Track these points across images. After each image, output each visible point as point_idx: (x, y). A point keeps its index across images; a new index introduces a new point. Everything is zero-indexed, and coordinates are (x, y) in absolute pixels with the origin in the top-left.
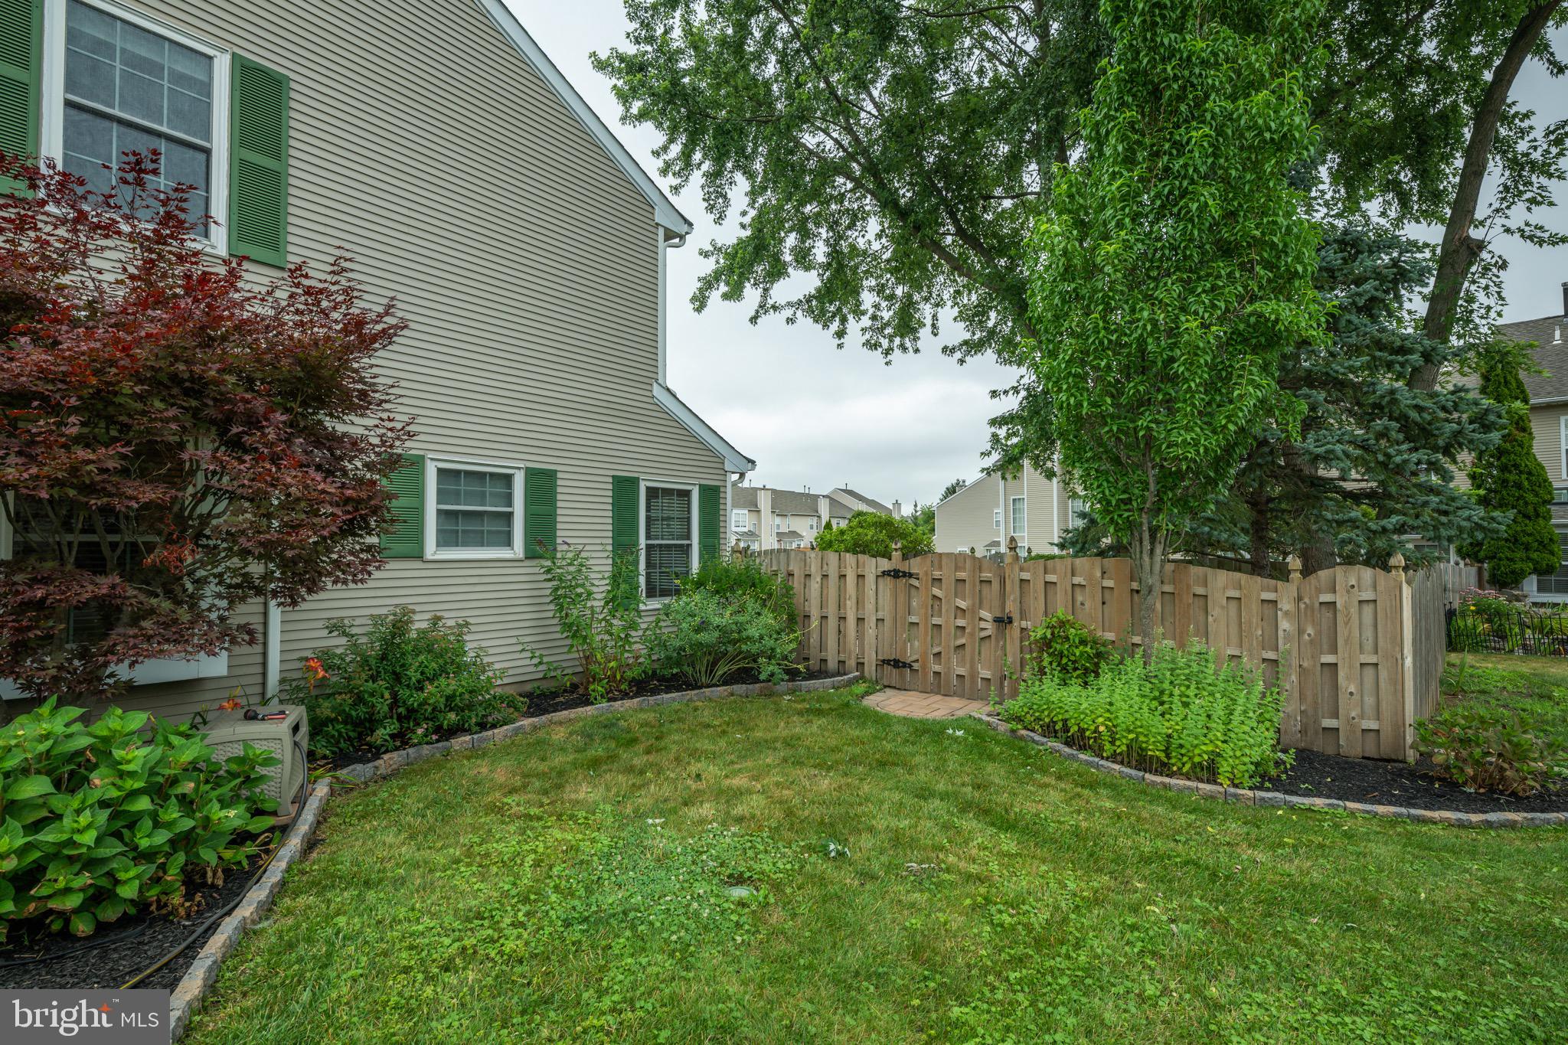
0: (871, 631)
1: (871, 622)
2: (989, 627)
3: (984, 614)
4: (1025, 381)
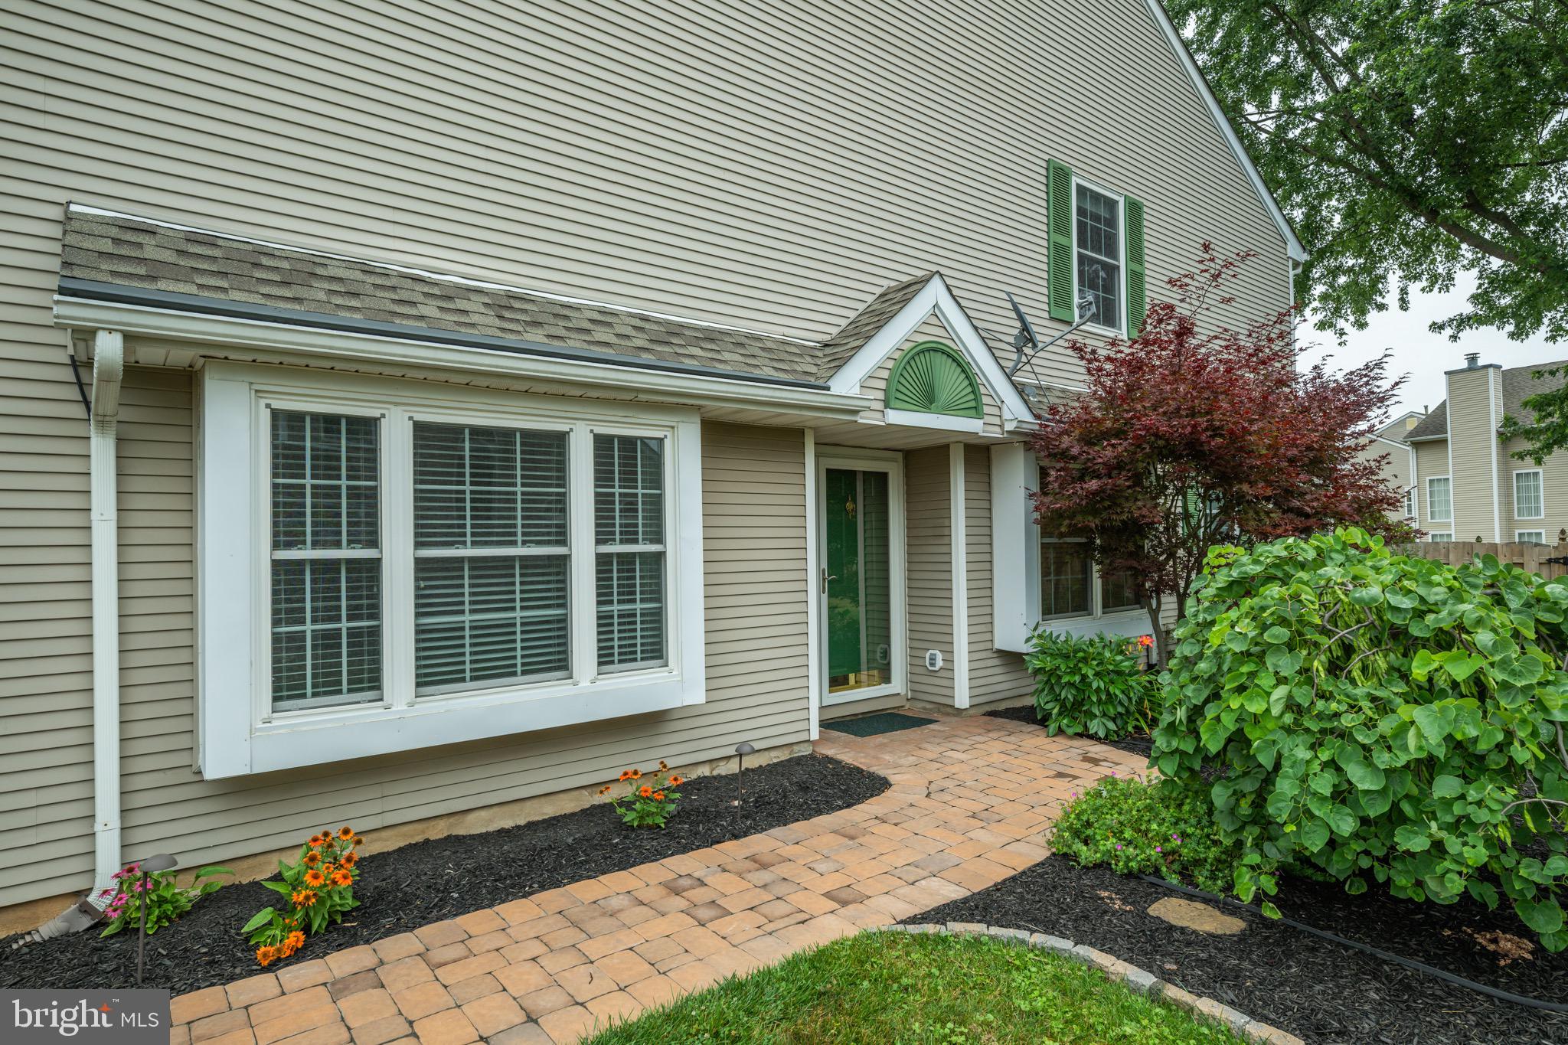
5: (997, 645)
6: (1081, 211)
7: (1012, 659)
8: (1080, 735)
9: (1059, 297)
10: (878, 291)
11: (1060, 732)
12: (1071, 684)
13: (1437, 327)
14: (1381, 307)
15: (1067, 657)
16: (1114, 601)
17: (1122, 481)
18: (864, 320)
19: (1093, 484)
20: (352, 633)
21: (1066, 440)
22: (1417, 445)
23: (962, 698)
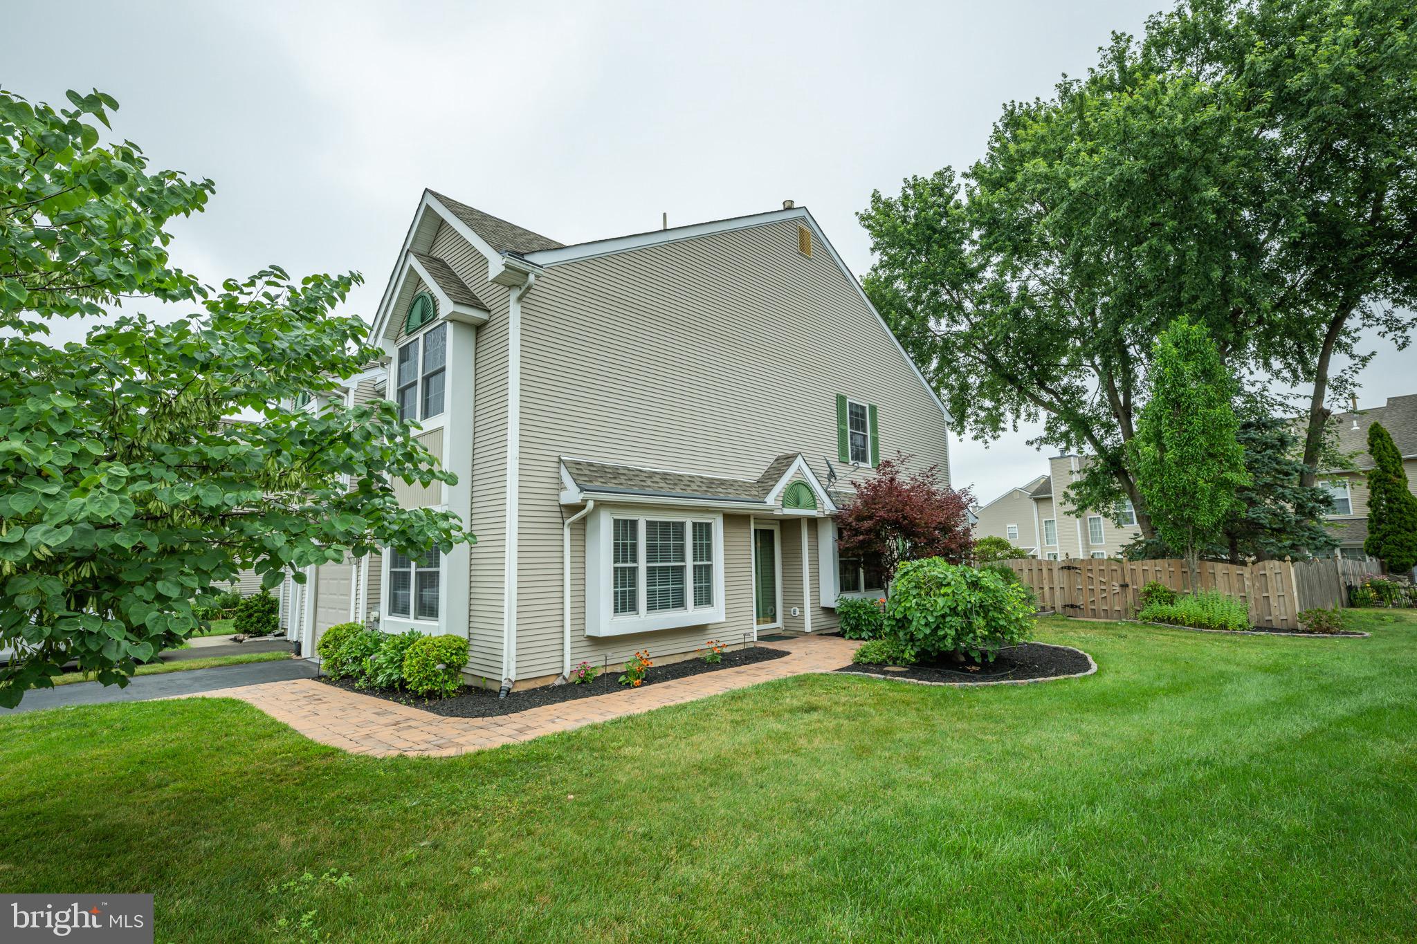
0: (1057, 593)
1: (1057, 589)
2: (1118, 589)
3: (1114, 583)
4: (1089, 466)
5: (822, 605)
6: (851, 413)
7: (829, 611)
8: (857, 639)
9: (843, 452)
10: (775, 458)
11: (851, 638)
12: (854, 618)
13: (1029, 443)
14: (1004, 429)
15: (852, 607)
16: (869, 586)
17: (872, 536)
18: (772, 471)
19: (861, 537)
20: (630, 591)
21: (850, 520)
22: (1037, 500)
23: (808, 628)
